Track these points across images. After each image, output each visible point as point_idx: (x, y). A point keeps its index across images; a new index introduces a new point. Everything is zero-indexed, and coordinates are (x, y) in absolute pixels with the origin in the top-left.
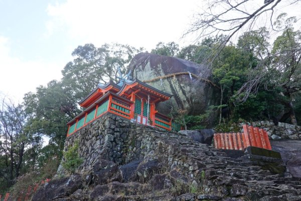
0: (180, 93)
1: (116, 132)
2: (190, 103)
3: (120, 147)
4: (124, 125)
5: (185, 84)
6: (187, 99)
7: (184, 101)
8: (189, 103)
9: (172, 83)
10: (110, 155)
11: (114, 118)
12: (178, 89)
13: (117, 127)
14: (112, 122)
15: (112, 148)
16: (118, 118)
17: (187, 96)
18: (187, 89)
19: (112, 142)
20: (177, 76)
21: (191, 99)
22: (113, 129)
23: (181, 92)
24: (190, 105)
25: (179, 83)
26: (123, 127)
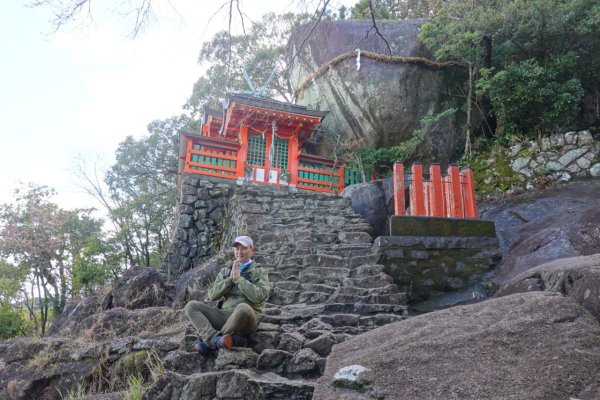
0: (349, 103)
1: (199, 208)
2: (372, 120)
3: (208, 237)
4: (218, 192)
5: (353, 81)
6: (364, 113)
7: (361, 119)
8: (369, 121)
9: (333, 83)
10: (182, 253)
11: (194, 182)
12: (344, 94)
13: (199, 199)
14: (190, 192)
15: (187, 241)
16: (203, 182)
17: (362, 106)
18: (358, 90)
19: (187, 229)
20: (336, 65)
21: (372, 111)
22: (192, 205)
23: (349, 99)
24: (372, 125)
25: (343, 81)
26: (216, 197)
